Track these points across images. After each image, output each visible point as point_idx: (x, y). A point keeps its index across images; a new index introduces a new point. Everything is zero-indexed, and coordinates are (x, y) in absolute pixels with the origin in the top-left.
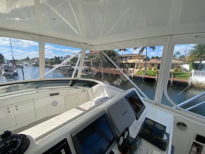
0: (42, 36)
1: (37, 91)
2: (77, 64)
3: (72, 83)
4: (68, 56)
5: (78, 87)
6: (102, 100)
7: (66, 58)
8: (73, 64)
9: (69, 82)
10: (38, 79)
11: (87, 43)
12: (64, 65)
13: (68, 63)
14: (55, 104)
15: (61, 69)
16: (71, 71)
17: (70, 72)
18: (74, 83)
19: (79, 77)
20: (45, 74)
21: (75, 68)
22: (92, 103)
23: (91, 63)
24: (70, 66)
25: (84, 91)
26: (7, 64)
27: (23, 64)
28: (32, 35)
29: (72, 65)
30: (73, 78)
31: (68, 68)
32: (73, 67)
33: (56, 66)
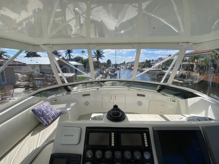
0: (140, 43)
1: (129, 89)
2: (170, 68)
3: (160, 88)
4: (161, 58)
5: (166, 95)
6: (200, 120)
7: (157, 61)
8: (165, 67)
9: (157, 86)
10: (131, 80)
11: (190, 42)
12: (154, 69)
13: (159, 67)
14: (140, 104)
15: (150, 73)
16: (162, 75)
17: (159, 76)
18: (163, 89)
19: (169, 83)
20: (136, 76)
21: (167, 72)
22: (182, 118)
23: (195, 66)
24: (161, 70)
25: (173, 101)
26: (112, 67)
27: (120, 67)
28: (133, 45)
29: (163, 69)
30: (162, 83)
31: (158, 72)
32: (164, 71)
33: (145, 69)
